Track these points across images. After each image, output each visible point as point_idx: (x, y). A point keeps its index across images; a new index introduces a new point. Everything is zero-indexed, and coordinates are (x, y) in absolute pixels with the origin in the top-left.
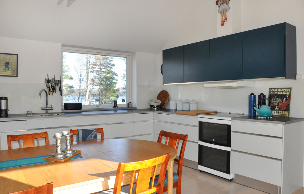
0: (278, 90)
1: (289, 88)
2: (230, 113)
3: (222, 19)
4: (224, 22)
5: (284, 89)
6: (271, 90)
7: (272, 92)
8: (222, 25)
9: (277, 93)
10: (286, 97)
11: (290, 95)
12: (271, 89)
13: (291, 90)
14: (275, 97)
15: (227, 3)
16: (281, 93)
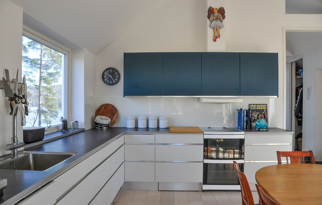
0: (256, 106)
1: (265, 104)
2: (209, 128)
3: (214, 34)
4: (216, 38)
5: (262, 105)
6: (251, 106)
7: (252, 107)
8: (215, 40)
9: (256, 108)
10: (264, 112)
11: (266, 110)
12: (250, 104)
13: (267, 106)
14: (255, 112)
15: (221, 21)
16: (260, 108)
